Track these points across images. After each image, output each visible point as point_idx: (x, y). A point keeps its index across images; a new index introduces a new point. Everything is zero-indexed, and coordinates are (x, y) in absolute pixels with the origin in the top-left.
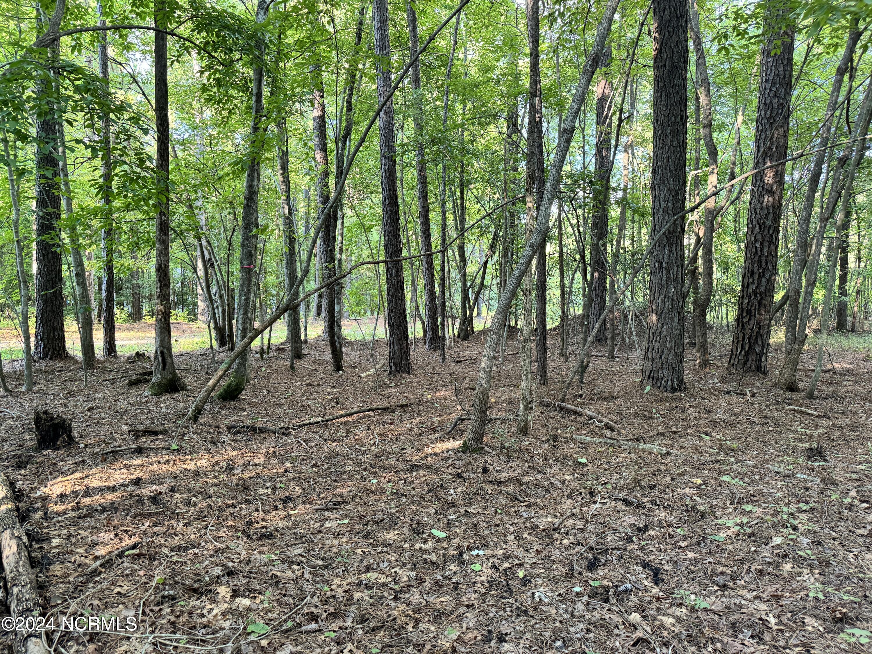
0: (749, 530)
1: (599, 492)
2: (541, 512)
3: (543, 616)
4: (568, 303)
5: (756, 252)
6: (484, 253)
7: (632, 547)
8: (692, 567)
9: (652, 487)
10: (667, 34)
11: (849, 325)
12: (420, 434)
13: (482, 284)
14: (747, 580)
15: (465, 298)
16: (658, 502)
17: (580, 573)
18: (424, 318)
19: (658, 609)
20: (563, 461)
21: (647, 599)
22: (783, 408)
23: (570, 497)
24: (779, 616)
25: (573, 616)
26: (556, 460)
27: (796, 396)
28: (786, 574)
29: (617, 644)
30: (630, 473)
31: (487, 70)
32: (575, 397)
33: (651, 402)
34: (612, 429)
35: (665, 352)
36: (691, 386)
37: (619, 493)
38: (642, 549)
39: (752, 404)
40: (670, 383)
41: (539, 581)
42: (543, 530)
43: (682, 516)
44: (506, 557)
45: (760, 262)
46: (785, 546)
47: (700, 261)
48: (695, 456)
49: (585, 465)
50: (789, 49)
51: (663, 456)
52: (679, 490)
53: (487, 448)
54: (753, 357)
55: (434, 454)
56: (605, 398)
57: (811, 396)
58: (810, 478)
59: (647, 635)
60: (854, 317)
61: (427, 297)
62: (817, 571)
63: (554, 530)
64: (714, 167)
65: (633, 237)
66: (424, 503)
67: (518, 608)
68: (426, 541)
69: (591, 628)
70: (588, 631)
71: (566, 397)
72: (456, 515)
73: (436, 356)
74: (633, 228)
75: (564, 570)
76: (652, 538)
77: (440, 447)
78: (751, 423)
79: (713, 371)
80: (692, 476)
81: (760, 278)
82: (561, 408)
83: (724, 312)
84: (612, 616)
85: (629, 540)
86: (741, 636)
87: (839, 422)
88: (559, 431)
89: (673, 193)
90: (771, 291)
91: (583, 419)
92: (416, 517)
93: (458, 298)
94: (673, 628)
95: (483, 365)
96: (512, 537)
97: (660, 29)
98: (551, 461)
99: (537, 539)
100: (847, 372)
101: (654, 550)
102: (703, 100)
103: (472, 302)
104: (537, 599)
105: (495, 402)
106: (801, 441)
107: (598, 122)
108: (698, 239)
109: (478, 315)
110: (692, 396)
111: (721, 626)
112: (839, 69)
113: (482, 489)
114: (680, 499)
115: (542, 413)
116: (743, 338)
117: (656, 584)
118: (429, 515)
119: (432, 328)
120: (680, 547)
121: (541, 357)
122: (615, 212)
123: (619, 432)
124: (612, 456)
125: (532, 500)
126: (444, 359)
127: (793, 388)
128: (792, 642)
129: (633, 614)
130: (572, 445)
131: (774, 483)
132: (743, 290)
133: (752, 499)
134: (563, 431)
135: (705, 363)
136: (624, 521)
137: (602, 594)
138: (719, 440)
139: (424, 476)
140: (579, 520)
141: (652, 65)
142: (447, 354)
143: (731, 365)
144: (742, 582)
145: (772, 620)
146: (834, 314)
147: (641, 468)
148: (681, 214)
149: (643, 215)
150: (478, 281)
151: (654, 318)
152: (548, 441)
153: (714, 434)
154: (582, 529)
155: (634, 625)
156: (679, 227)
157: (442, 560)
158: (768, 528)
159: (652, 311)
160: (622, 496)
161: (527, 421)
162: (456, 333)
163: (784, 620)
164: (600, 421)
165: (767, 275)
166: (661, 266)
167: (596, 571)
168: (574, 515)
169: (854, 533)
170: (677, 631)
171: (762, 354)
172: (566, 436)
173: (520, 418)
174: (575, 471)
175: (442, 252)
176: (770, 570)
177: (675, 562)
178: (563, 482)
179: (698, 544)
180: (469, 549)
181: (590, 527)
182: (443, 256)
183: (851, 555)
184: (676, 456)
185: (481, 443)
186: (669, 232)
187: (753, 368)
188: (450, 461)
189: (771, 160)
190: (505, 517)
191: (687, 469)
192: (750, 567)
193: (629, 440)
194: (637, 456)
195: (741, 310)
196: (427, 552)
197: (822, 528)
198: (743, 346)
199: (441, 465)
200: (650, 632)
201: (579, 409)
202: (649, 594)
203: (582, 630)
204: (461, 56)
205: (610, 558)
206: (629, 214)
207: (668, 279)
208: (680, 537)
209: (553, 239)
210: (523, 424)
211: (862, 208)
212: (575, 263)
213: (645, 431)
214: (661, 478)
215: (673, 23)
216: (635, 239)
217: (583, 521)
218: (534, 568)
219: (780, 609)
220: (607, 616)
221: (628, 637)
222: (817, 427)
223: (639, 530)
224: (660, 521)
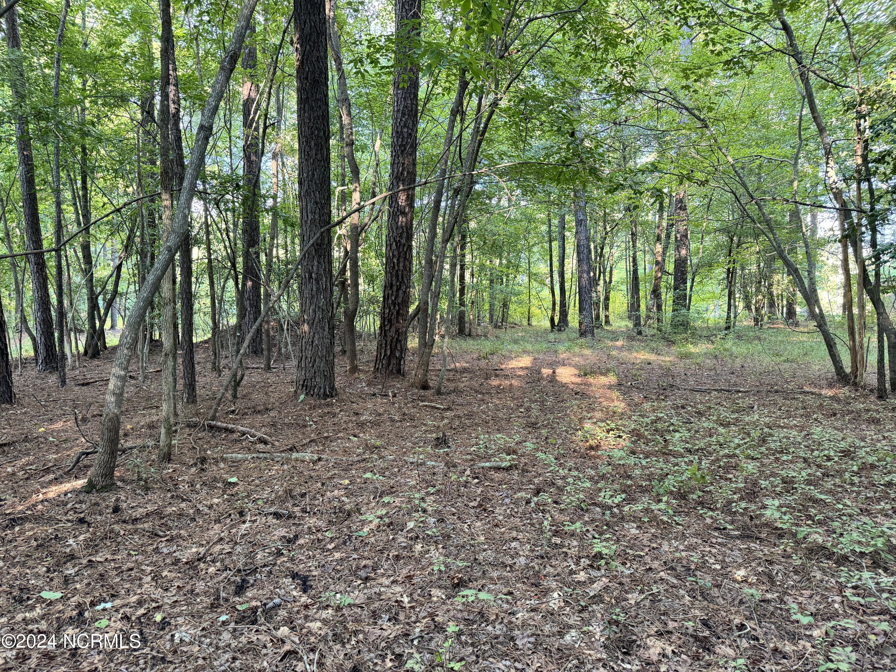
0: (387, 520)
1: (250, 510)
2: (185, 543)
3: (184, 658)
4: (220, 314)
5: (394, 267)
6: (117, 255)
7: (282, 560)
8: (338, 567)
9: (303, 495)
10: (308, 47)
11: (467, 331)
12: (27, 479)
13: (115, 292)
14: (386, 567)
15: (93, 306)
16: (308, 510)
17: (226, 600)
18: (34, 333)
19: (306, 617)
20: (210, 485)
21: (295, 609)
22: (418, 405)
23: (218, 521)
24: (411, 594)
25: (218, 648)
26: (204, 484)
27: (428, 393)
28: (417, 555)
29: (265, 664)
30: (282, 484)
31: (112, 44)
32: (227, 413)
33: (305, 410)
34: (266, 443)
35: (317, 360)
36: (342, 392)
37: (270, 507)
38: (292, 560)
39: (394, 403)
40: (322, 390)
41: (180, 620)
42: (187, 563)
43: (330, 519)
44: (140, 603)
45: (397, 276)
46: (416, 529)
47: (348, 274)
48: (344, 458)
49: (235, 484)
50: (415, 85)
51: (315, 462)
52: (328, 493)
53: (119, 483)
54: (394, 361)
55: (46, 500)
56: (259, 412)
57: (439, 392)
58: (437, 464)
59: (295, 646)
60: (470, 324)
61: (37, 307)
62: (441, 546)
63: (199, 560)
64: (357, 185)
65: (286, 246)
66: (30, 563)
67: (154, 657)
68: (32, 608)
69: (238, 655)
70: (234, 659)
71: (217, 414)
72: (76, 569)
73: (53, 379)
74: (286, 237)
75: (208, 601)
76: (301, 546)
77: (53, 492)
78: (392, 420)
79: (362, 376)
80: (341, 477)
81: (398, 290)
82: (211, 427)
83: (372, 320)
84: (259, 637)
85: (279, 553)
86: (380, 622)
87: (460, 413)
88: (209, 452)
89: (319, 206)
90: (406, 303)
91: (235, 436)
92: (18, 582)
93: (83, 308)
94: (319, 632)
95: (111, 386)
96: (149, 578)
97: (302, 40)
98: (198, 486)
99: (179, 575)
100: (465, 370)
101: (303, 558)
102: (346, 120)
103: (102, 311)
104: (177, 640)
105: (132, 429)
106: (431, 432)
107: (245, 125)
108: (346, 252)
109: (113, 327)
110: (343, 401)
111: (363, 617)
112: (452, 111)
113: (112, 531)
114: (330, 502)
115: (190, 435)
116: (386, 344)
117: (305, 591)
118: (37, 576)
119: (45, 345)
120: (329, 550)
121: (188, 373)
122: (266, 220)
123: (273, 444)
124: (265, 470)
125: (174, 533)
126: (64, 383)
127: (425, 387)
128: (422, 614)
129: (282, 628)
130: (222, 465)
131: (409, 473)
132: (384, 301)
133: (391, 491)
134: (212, 451)
135: (354, 369)
136: (274, 535)
137: (249, 617)
138: (366, 440)
139: (33, 529)
140: (227, 543)
141: (295, 75)
142: (68, 376)
143: (376, 370)
144: (382, 571)
145: (406, 599)
146: (456, 322)
147: (293, 477)
148: (327, 227)
149: (292, 225)
150: (110, 287)
151: (306, 327)
152: (195, 464)
153: (361, 435)
154: (230, 552)
155: (282, 640)
156: (326, 239)
157: (55, 626)
158: (404, 515)
159: (304, 321)
160: (272, 510)
161: (170, 446)
162: (82, 349)
163: (416, 597)
164: (253, 436)
165: (403, 288)
166: (311, 277)
167: (244, 593)
168: (221, 539)
169: (468, 506)
170: (323, 633)
171: (401, 358)
172: (215, 456)
173: (161, 444)
174: (224, 492)
175: (57, 251)
176: (405, 553)
177: (323, 566)
178: (210, 507)
179: (345, 543)
180: (93, 604)
181: (239, 549)
182: (59, 257)
183: (466, 525)
184: (327, 460)
185: (112, 478)
186: (317, 244)
187: (394, 371)
188: (69, 506)
189: (403, 184)
190: (140, 558)
191: (337, 472)
192: (388, 555)
193: (282, 452)
194: (290, 466)
195: (383, 319)
196: (34, 621)
197: (445, 507)
198: (385, 351)
199: (57, 513)
200: (298, 642)
201: (230, 426)
202: (298, 604)
203: (227, 661)
204: (78, 21)
205: (259, 577)
206: (280, 223)
207: (318, 289)
208: (328, 540)
209: (202, 243)
210: (166, 450)
211: (474, 233)
212: (227, 271)
213: (298, 440)
214: (312, 485)
215: (314, 37)
216: (289, 249)
217: (231, 545)
218: (175, 607)
219: (412, 587)
220: (254, 639)
221: (275, 653)
222: (443, 418)
223: (289, 541)
224: (309, 528)
